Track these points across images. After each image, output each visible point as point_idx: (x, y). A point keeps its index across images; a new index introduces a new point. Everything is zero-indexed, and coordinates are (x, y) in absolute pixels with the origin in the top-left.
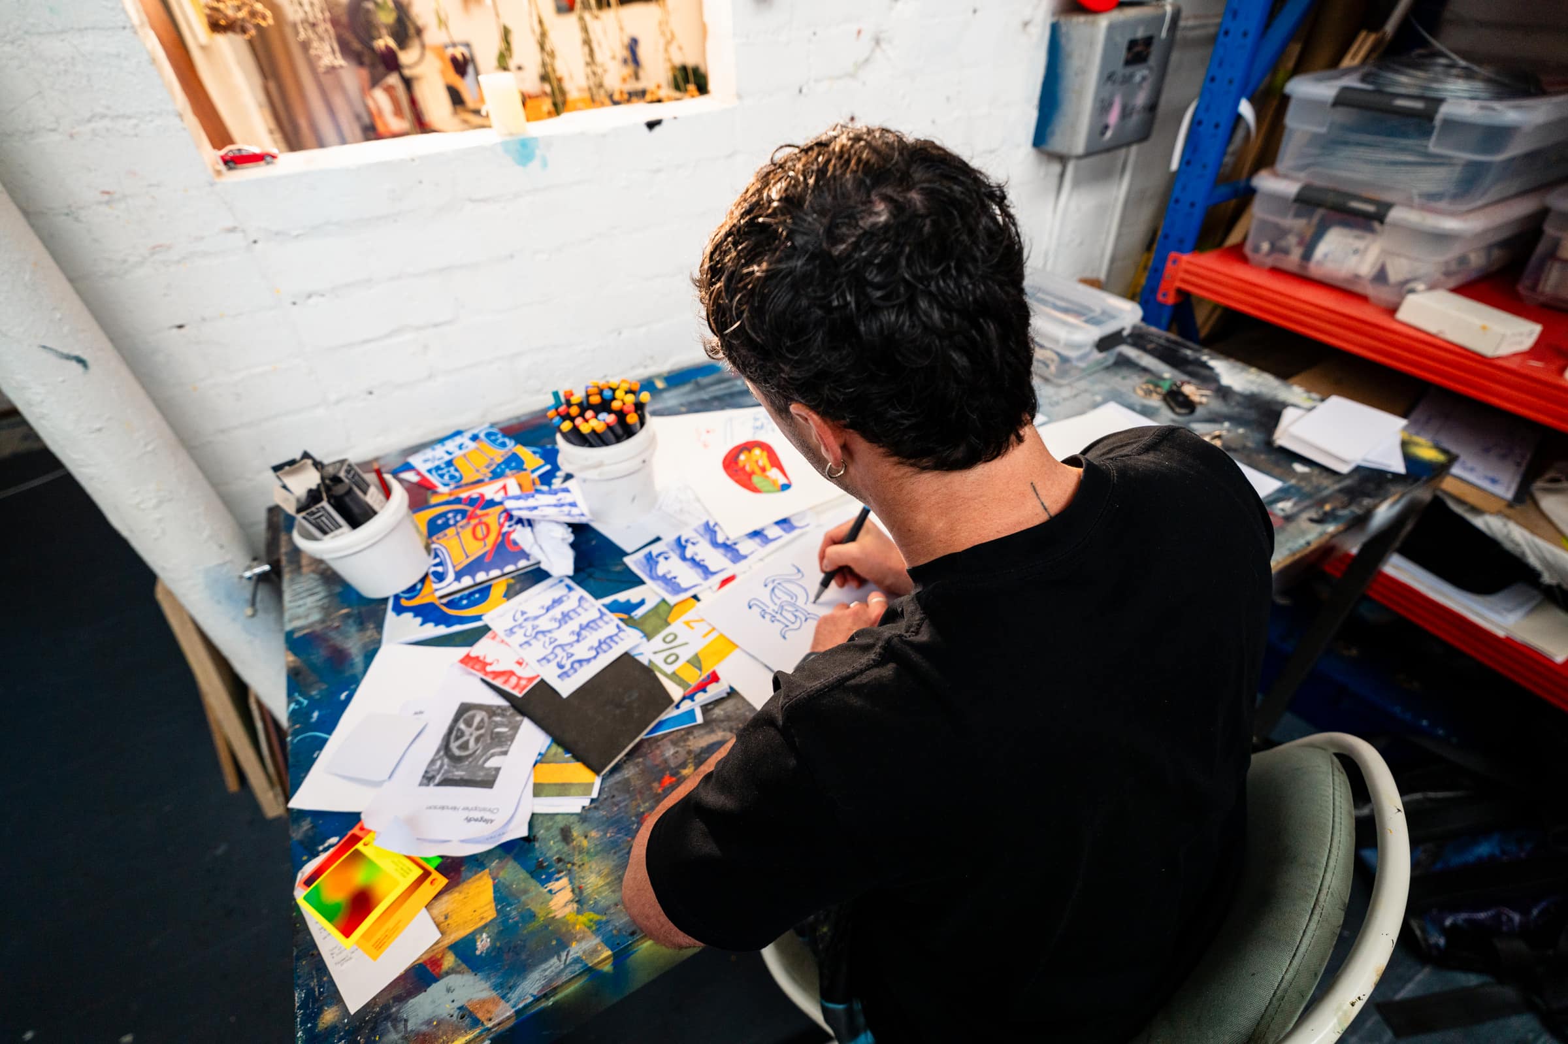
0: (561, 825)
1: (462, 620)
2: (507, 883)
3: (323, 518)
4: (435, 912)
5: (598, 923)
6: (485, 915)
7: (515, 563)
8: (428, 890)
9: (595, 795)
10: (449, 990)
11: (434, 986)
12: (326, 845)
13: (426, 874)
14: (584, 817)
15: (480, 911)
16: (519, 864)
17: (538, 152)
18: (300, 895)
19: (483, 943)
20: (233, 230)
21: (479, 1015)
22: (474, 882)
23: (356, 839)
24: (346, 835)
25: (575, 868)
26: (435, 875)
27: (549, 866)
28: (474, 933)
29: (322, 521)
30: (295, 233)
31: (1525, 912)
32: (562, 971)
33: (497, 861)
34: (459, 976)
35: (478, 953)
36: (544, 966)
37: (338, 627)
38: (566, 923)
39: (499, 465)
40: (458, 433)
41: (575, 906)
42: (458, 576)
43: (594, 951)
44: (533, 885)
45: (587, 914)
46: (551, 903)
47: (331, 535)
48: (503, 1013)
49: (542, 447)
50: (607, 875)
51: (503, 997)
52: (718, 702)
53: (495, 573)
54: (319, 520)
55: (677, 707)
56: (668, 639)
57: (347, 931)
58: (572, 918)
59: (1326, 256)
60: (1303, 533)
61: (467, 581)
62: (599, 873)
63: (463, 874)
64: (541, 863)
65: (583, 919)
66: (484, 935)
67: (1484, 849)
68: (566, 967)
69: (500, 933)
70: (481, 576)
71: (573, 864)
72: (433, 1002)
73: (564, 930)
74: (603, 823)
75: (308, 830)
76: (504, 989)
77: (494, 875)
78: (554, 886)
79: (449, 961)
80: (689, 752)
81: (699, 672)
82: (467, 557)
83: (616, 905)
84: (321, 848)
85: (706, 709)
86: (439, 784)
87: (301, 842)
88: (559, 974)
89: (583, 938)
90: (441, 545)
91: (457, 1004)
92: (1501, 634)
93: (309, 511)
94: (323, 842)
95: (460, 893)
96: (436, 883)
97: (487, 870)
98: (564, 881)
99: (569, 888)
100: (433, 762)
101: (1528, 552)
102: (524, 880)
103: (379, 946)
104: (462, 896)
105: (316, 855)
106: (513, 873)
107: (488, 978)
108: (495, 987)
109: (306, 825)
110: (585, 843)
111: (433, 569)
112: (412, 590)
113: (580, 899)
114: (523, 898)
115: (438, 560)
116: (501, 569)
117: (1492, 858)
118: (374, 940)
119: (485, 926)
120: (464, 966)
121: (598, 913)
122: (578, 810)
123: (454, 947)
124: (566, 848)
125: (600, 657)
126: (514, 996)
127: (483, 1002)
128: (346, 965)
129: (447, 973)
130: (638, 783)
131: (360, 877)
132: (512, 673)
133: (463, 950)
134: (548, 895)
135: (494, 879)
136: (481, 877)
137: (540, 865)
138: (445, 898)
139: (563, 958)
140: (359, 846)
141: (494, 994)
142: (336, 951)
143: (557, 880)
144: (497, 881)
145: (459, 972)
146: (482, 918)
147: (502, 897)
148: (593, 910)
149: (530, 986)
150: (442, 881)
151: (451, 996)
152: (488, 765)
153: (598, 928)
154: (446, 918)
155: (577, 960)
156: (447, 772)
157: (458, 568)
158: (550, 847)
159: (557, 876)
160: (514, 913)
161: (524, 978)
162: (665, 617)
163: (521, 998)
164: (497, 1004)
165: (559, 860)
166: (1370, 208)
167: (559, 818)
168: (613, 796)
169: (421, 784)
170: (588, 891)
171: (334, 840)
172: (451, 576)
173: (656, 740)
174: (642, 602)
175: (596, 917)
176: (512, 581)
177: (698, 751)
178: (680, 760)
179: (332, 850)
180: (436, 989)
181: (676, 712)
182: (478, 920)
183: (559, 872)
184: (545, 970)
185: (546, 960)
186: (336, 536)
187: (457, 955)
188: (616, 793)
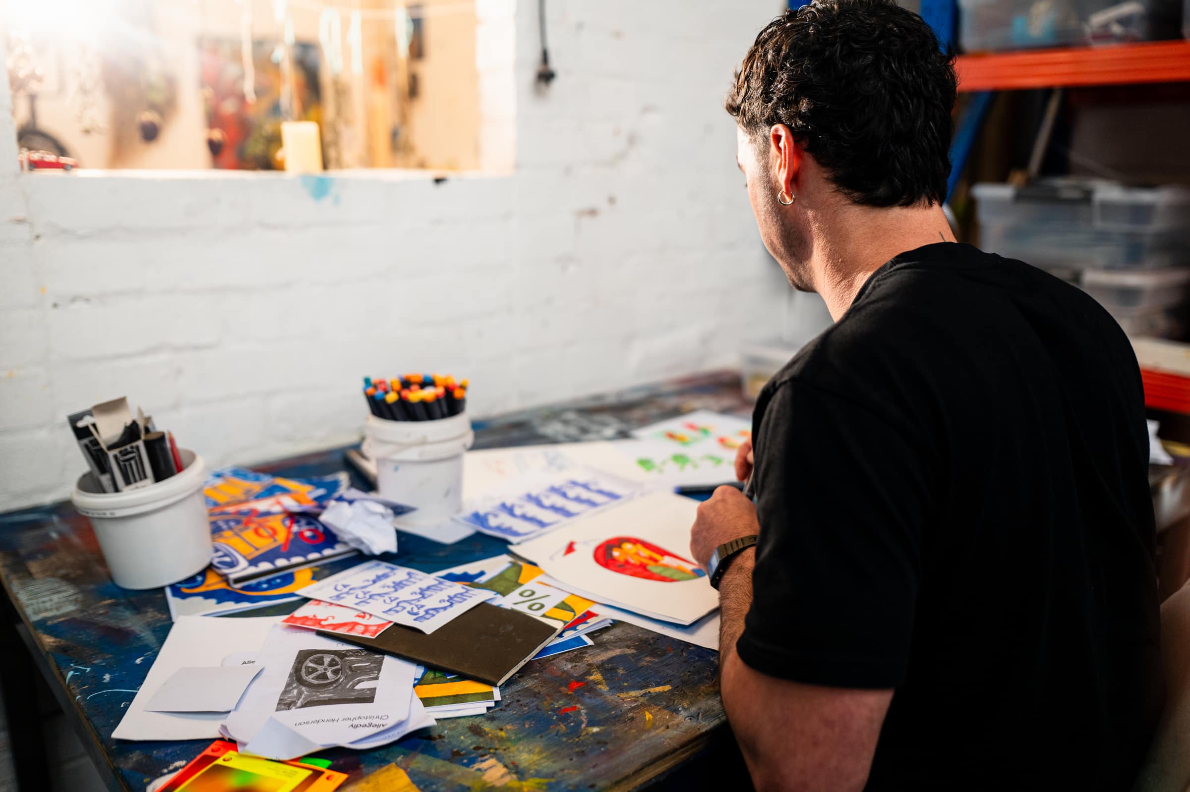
0: (467, 725)
1: (266, 598)
2: (422, 770)
3: (133, 462)
7: (319, 551)
8: (326, 785)
9: (497, 699)
12: (171, 768)
13: (317, 773)
16: (429, 755)
17: (333, 192)
20: (20, 221)
22: (381, 773)
23: (210, 758)
24: (195, 757)
25: (500, 751)
26: (329, 773)
27: (468, 753)
29: (131, 465)
30: (81, 233)
33: (402, 756)
37: (105, 613)
38: (509, 788)
41: (514, 776)
42: (253, 562)
44: (455, 768)
45: (531, 780)
46: (484, 778)
47: (133, 486)
50: (541, 752)
52: (604, 630)
53: (296, 560)
54: (127, 463)
55: (560, 635)
56: (526, 594)
58: (515, 784)
61: (265, 566)
62: (530, 752)
64: (458, 752)
65: (528, 784)
70: (281, 562)
71: (496, 749)
74: (518, 719)
77: (405, 767)
78: (481, 766)
80: (591, 665)
81: (573, 614)
82: (257, 550)
83: (562, 770)
84: (165, 771)
85: (592, 635)
86: (303, 706)
87: (136, 767)
90: (220, 542)
93: (122, 449)
94: (167, 767)
95: (368, 782)
96: (333, 779)
97: (394, 764)
98: (492, 761)
99: (500, 765)
100: (285, 692)
102: (443, 766)
104: (371, 785)
105: (162, 776)
106: (424, 761)
110: (502, 734)
111: (219, 559)
112: (192, 582)
113: (517, 771)
114: (449, 778)
115: (221, 553)
116: (304, 556)
122: (483, 711)
124: (481, 739)
125: (456, 606)
130: (542, 690)
132: (356, 624)
134: (479, 773)
135: (406, 770)
140: (218, 763)
143: (483, 761)
144: (409, 770)
147: (422, 780)
148: (537, 776)
150: (339, 777)
152: (357, 687)
156: (307, 697)
157: (251, 556)
158: (462, 741)
159: (481, 759)
162: (514, 579)
165: (478, 748)
167: (462, 720)
168: (520, 700)
169: (277, 710)
170: (524, 765)
171: (180, 763)
172: (243, 563)
173: (548, 660)
174: (482, 573)
175: (544, 781)
176: (317, 569)
177: (599, 663)
178: (582, 671)
179: (179, 771)
181: (560, 640)
183: (482, 756)
186: (137, 488)
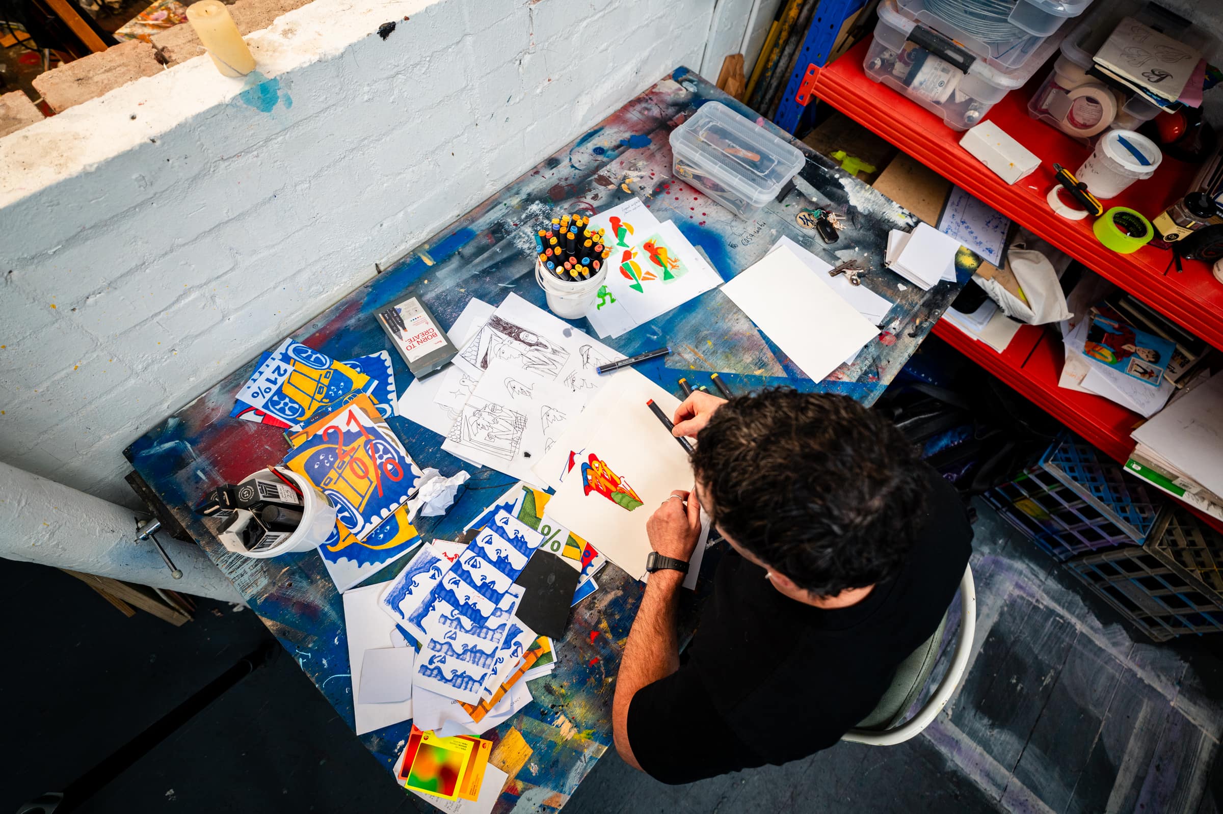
0: (543, 685)
1: (390, 552)
2: (529, 731)
4: (495, 762)
5: (593, 734)
6: (526, 753)
8: (484, 752)
9: (555, 660)
10: (529, 800)
11: (519, 801)
12: (398, 748)
13: (477, 743)
14: (554, 675)
15: (522, 752)
16: (532, 718)
17: (279, 93)
18: (404, 783)
19: (534, 769)
21: (553, 806)
22: (509, 737)
23: (417, 738)
24: (408, 737)
25: (565, 707)
26: (483, 741)
27: (549, 712)
28: (525, 765)
30: (51, 252)
31: (958, 473)
32: (586, 767)
33: (516, 719)
34: (530, 791)
35: (534, 775)
36: (575, 768)
37: (290, 585)
38: (576, 741)
39: (329, 387)
40: (266, 355)
41: (575, 729)
42: (367, 520)
43: (598, 750)
44: (545, 726)
45: (584, 732)
46: (561, 733)
48: (565, 799)
49: (357, 358)
50: (585, 706)
51: (561, 792)
52: (602, 570)
53: (394, 506)
57: (449, 792)
58: (577, 737)
59: (921, 84)
60: (907, 347)
61: (376, 520)
62: (580, 706)
63: (500, 735)
64: (543, 711)
65: (583, 735)
66: (532, 764)
67: (944, 442)
68: (587, 764)
69: (540, 760)
71: (562, 706)
72: (523, 809)
73: (576, 745)
74: (568, 675)
75: (378, 743)
76: (559, 787)
77: (518, 728)
78: (558, 722)
79: (520, 785)
80: (599, 612)
81: (578, 549)
82: (363, 497)
83: (598, 721)
84: (396, 751)
85: (597, 577)
87: (379, 752)
88: (585, 768)
89: (589, 745)
90: (333, 490)
91: (537, 805)
92: (975, 339)
94: (396, 747)
95: (504, 745)
96: (487, 746)
97: (513, 727)
98: (562, 718)
99: (567, 721)
101: (1001, 298)
102: (538, 725)
103: (474, 792)
104: (506, 748)
105: (397, 757)
106: (528, 723)
107: (546, 785)
108: (554, 789)
109: (375, 740)
110: (563, 691)
111: (340, 516)
112: (334, 538)
113: (576, 725)
114: (544, 736)
115: (339, 506)
117: (947, 446)
118: (469, 790)
119: (530, 759)
120: (530, 784)
121: (590, 729)
122: (550, 672)
123: (518, 777)
124: (553, 698)
126: (566, 789)
127: (551, 799)
128: (460, 810)
129: (523, 792)
130: (578, 643)
131: (437, 760)
133: (524, 775)
134: (557, 729)
135: (520, 731)
136: (511, 732)
137: (543, 713)
138: (497, 752)
139: (583, 760)
140: (422, 741)
141: (555, 792)
142: (449, 805)
143: (558, 718)
144: (522, 731)
145: (529, 789)
146: (526, 755)
147: (531, 738)
148: (587, 728)
149: (573, 781)
150: (489, 744)
151: (531, 803)
153: (594, 736)
154: (504, 763)
155: (591, 758)
157: (361, 509)
158: (546, 701)
159: (556, 716)
160: (543, 746)
161: (567, 778)
163: (571, 789)
164: (560, 797)
165: (553, 706)
166: (960, 59)
167: (540, 681)
168: (566, 656)
170: (578, 718)
171: (402, 743)
172: (360, 520)
175: (591, 732)
177: (604, 608)
178: (595, 619)
179: (405, 750)
180: (521, 802)
182: (523, 756)
183: (557, 713)
184: (577, 770)
185: (574, 764)
187: (522, 780)
188: (566, 653)
